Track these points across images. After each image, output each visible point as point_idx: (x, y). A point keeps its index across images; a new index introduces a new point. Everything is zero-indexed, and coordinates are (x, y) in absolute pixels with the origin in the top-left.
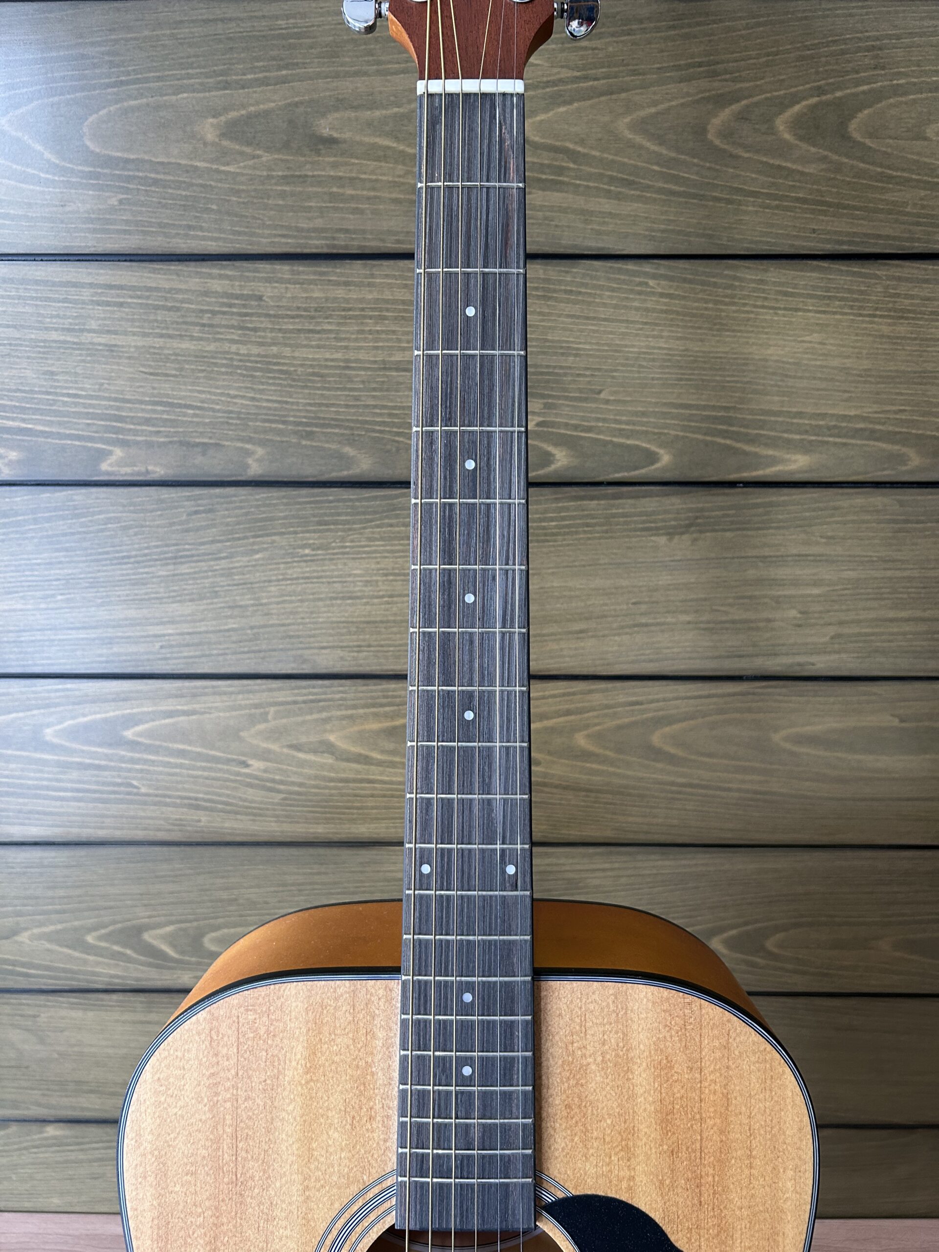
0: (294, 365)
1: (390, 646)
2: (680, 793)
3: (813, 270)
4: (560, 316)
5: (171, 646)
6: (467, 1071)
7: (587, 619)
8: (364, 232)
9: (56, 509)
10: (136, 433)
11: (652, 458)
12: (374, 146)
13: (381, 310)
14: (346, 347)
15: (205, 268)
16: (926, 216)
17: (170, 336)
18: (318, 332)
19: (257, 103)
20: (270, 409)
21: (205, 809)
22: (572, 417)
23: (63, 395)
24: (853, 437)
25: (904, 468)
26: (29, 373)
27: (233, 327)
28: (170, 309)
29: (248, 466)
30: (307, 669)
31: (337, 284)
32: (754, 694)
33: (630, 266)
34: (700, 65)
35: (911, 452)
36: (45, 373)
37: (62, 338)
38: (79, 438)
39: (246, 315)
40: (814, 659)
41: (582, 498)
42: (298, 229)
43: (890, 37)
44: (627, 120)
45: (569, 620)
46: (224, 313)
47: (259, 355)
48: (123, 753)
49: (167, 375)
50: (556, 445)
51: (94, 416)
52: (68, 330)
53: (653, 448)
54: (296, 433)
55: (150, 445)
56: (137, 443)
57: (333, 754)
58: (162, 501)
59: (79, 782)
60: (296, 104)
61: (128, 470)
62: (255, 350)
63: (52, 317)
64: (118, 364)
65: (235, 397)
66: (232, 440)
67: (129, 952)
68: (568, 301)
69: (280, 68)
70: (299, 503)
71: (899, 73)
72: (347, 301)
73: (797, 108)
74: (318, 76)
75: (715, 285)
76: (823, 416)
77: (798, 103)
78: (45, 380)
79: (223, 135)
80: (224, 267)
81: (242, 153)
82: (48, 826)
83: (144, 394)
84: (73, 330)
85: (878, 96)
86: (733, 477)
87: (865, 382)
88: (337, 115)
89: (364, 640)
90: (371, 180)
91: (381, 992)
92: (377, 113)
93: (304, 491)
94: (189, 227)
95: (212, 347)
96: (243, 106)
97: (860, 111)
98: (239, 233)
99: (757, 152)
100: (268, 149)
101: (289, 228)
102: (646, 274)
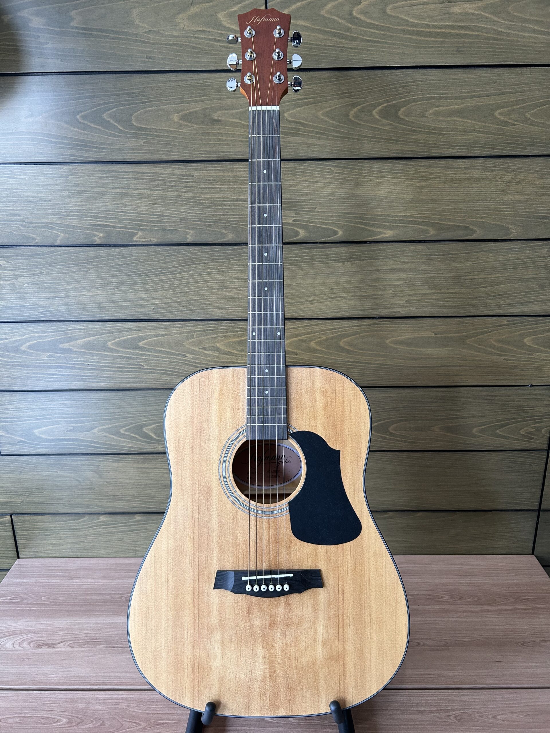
0: (204, 200)
1: (240, 307)
2: (352, 365)
3: (390, 163)
4: (300, 181)
5: (158, 308)
6: (267, 392)
7: (314, 295)
8: (230, 152)
9: (116, 255)
10: (147, 226)
11: (336, 233)
12: (233, 122)
13: (236, 179)
14: (223, 193)
15: (173, 166)
16: (428, 144)
17: (160, 190)
18: (213, 188)
19: (193, 108)
20: (196, 216)
21: (169, 374)
22: (305, 218)
23: (121, 212)
24: (408, 224)
25: (428, 235)
26: (108, 204)
27: (183, 186)
28: (160, 180)
29: (187, 238)
30: (208, 317)
31: (220, 170)
32: (378, 324)
33: (325, 163)
34: (346, 93)
35: (430, 229)
36: (115, 204)
37: (121, 191)
38: (126, 228)
39: (188, 182)
40: (400, 310)
41: (310, 248)
42: (207, 151)
43: (411, 82)
44: (321, 112)
45: (307, 296)
46: (180, 181)
47: (192, 197)
48: (138, 352)
49: (159, 204)
50: (300, 228)
51: (132, 220)
52: (124, 188)
53: (336, 229)
54: (205, 225)
55: (151, 230)
56: (147, 230)
57: (218, 351)
58: (156, 252)
59: (121, 364)
60: (206, 109)
61: (143, 240)
62: (191, 195)
63: (118, 184)
64: (141, 200)
65: (183, 212)
66: (182, 228)
67: (137, 436)
68: (303, 176)
69: (200, 96)
70: (206, 252)
71: (415, 94)
72: (224, 177)
73: (380, 107)
74: (214, 99)
75: (355, 169)
76: (397, 216)
77: (380, 105)
78: (115, 207)
79: (181, 119)
80: (180, 165)
81: (187, 125)
82: (108, 382)
83: (150, 211)
84: (126, 188)
85: (409, 102)
86: (365, 239)
87: (411, 203)
88: (220, 112)
89: (229, 305)
90: (232, 134)
91: (242, 371)
92: (234, 111)
93: (208, 247)
94: (168, 151)
95: (175, 194)
96: (188, 109)
97: (402, 108)
98: (186, 153)
99: (367, 122)
100: (196, 124)
101: (203, 151)
102: (330, 166)
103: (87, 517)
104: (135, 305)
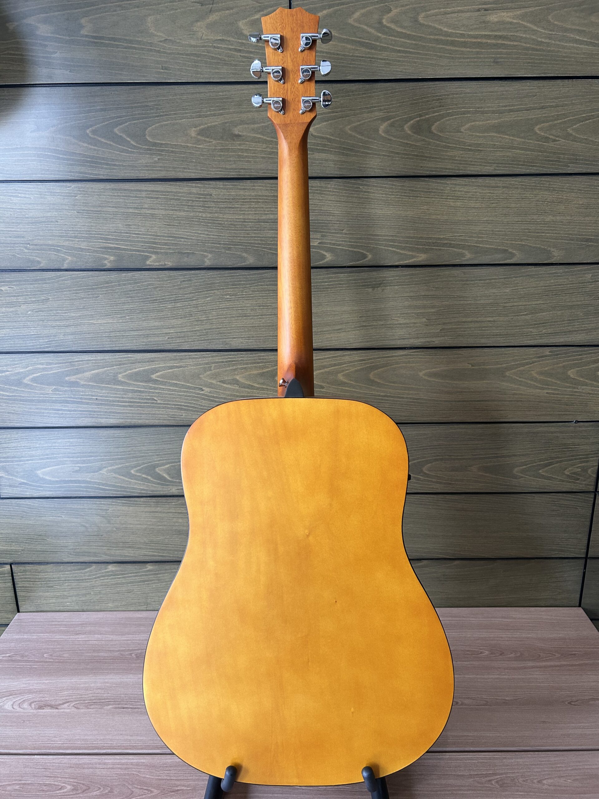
0: (224, 221)
1: (261, 337)
2: (382, 400)
3: (423, 181)
4: (326, 200)
5: (173, 338)
7: (341, 324)
8: (251, 169)
9: (128, 280)
10: (161, 249)
11: (364, 256)
12: (255, 137)
13: (257, 199)
14: (244, 214)
15: (190, 184)
16: (464, 161)
17: (176, 210)
18: (233, 208)
19: (211, 123)
20: (214, 238)
21: (185, 410)
22: (332, 240)
23: (133, 234)
24: (443, 247)
25: (464, 259)
26: (120, 225)
27: (200, 206)
28: (176, 200)
29: (205, 262)
30: (227, 347)
31: (241, 189)
32: (410, 355)
33: (353, 181)
34: (375, 107)
35: (466, 252)
36: (126, 225)
37: (134, 211)
38: (138, 251)
39: (206, 201)
40: (434, 339)
41: (338, 273)
42: (226, 168)
43: (445, 95)
44: (349, 127)
45: (334, 325)
46: (197, 201)
47: (210, 217)
48: (151, 385)
49: (174, 225)
50: (326, 251)
51: (145, 242)
53: (365, 252)
54: (224, 248)
55: (166, 253)
56: (161, 253)
57: (238, 385)
58: (171, 277)
59: (132, 398)
60: (226, 123)
61: (157, 264)
62: (209, 215)
63: (130, 203)
64: (155, 221)
65: (201, 234)
66: (199, 251)
67: (149, 478)
68: (329, 195)
69: (220, 110)
70: (225, 277)
71: (449, 108)
72: (244, 196)
73: (412, 122)
74: (234, 112)
76: (431, 238)
77: (412, 120)
78: (126, 228)
79: (198, 134)
80: (197, 183)
81: (205, 141)
82: (118, 419)
83: (165, 233)
84: (138, 208)
85: (442, 116)
86: (397, 264)
87: (446, 224)
88: (241, 126)
89: (250, 335)
90: (253, 150)
92: (256, 126)
93: (227, 272)
94: (184, 168)
95: (192, 214)
96: (206, 124)
97: (436, 122)
98: (203, 170)
99: (398, 138)
100: (215, 139)
101: (222, 168)
102: (359, 184)
103: (94, 567)
104: (148, 335)
